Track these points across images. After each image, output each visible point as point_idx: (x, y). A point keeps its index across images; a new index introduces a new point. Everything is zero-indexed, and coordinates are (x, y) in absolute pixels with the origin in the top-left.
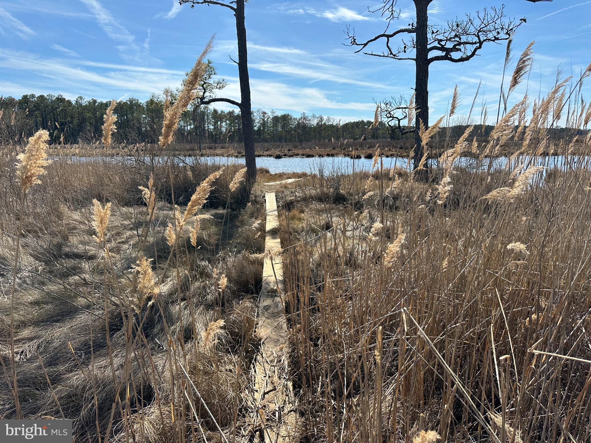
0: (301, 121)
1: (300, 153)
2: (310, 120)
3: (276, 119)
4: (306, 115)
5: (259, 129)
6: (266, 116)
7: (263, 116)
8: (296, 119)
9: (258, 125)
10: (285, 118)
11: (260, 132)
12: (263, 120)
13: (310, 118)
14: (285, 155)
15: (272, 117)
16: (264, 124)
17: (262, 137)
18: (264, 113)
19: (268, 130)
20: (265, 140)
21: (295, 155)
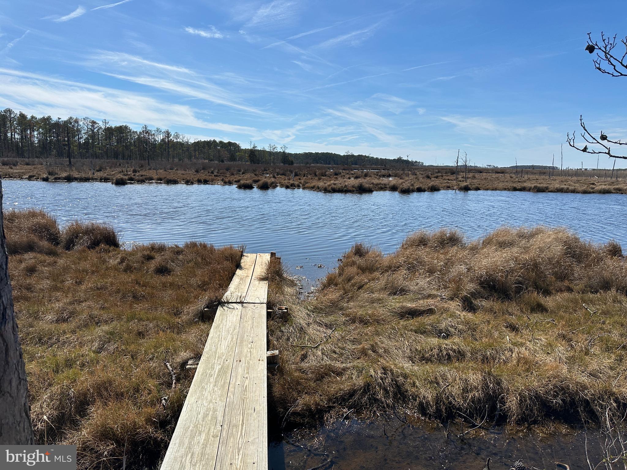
0: (142, 136)
1: (156, 177)
2: (154, 135)
3: (109, 131)
4: (149, 128)
5: (87, 143)
6: (96, 126)
7: (93, 126)
8: (136, 132)
9: (85, 137)
10: (122, 130)
11: (88, 145)
12: (93, 131)
13: (153, 132)
14: (131, 179)
15: (103, 127)
16: (93, 135)
17: (91, 151)
18: (94, 123)
19: (99, 144)
20: (96, 156)
21: (146, 179)
